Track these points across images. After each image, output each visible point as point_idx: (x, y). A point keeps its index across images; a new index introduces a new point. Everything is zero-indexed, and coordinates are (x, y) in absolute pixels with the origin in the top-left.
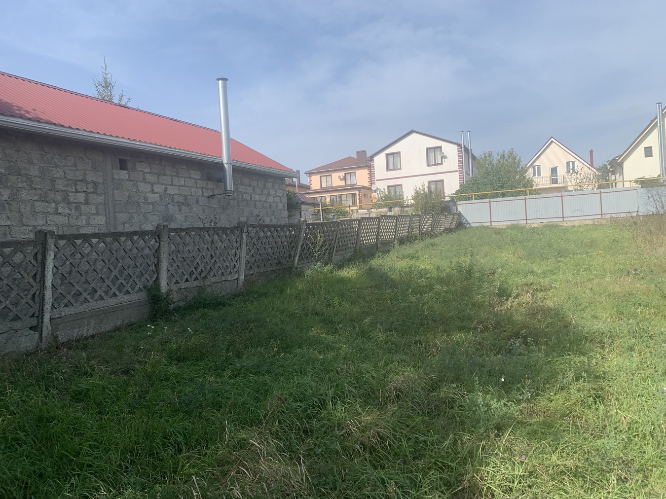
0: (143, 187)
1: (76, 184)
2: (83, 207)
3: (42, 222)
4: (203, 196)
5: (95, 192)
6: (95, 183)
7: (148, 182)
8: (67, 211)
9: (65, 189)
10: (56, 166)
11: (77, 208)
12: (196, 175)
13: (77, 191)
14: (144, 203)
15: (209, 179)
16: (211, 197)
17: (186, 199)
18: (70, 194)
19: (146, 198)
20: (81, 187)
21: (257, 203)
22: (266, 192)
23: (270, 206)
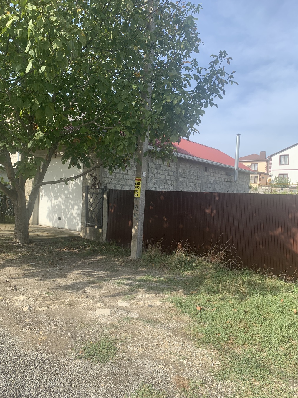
0: (210, 178)
1: (195, 177)
2: (196, 184)
3: (188, 189)
4: (225, 181)
5: (199, 180)
6: (199, 176)
7: (211, 176)
8: (193, 186)
9: (193, 178)
10: (192, 170)
11: (195, 185)
12: (223, 173)
13: (195, 179)
14: (209, 184)
15: (227, 175)
16: (226, 182)
17: (220, 182)
18: (194, 180)
19: (210, 182)
20: (196, 178)
21: (240, 185)
22: (243, 180)
23: (244, 186)
